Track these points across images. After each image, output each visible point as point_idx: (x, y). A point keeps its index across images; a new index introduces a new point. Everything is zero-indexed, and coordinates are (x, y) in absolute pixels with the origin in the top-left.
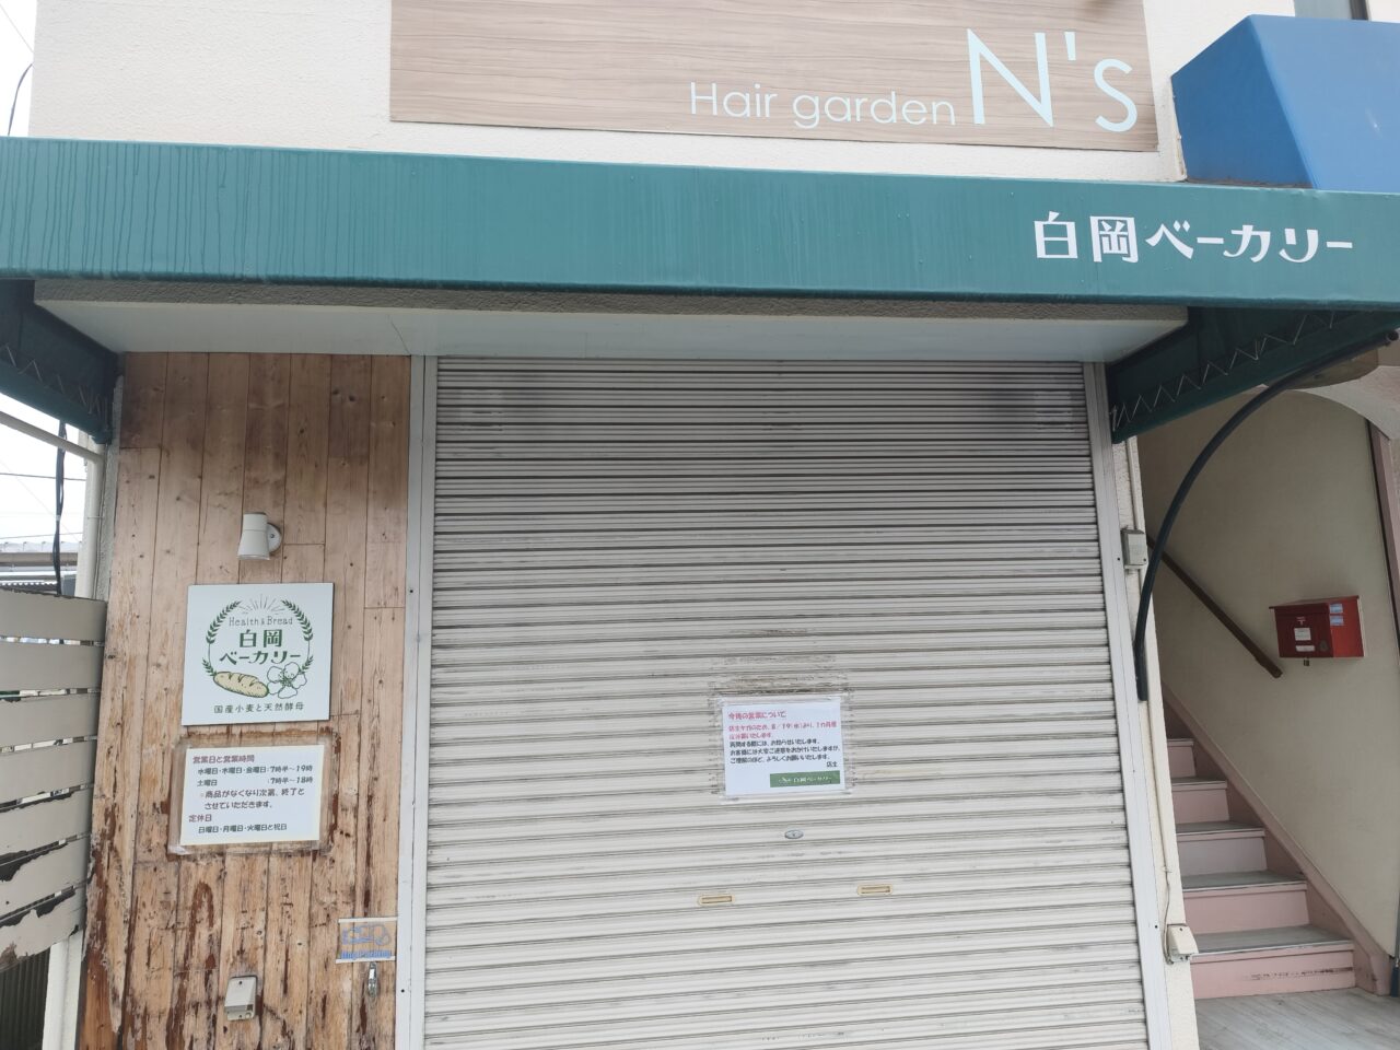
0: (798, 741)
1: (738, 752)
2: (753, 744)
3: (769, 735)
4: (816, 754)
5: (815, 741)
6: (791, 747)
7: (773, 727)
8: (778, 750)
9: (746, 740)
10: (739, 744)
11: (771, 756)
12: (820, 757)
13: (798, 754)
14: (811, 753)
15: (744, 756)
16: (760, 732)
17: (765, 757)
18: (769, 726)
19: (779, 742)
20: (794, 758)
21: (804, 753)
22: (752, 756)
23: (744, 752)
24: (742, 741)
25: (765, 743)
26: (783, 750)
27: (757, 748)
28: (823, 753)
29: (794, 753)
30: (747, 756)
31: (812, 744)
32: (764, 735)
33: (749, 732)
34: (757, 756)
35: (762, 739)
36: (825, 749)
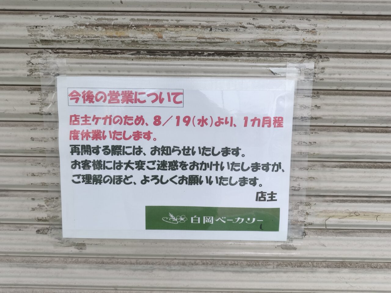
0: (204, 151)
1: (86, 165)
2: (116, 150)
3: (148, 136)
4: (236, 176)
5: (236, 152)
6: (188, 159)
7: (157, 121)
8: (163, 165)
9: (101, 143)
10: (87, 149)
11: (149, 174)
12: (243, 181)
13: (203, 174)
14: (226, 173)
15: (97, 172)
16: (130, 130)
17: (138, 175)
18: (149, 119)
19: (166, 150)
20: (194, 180)
21: (213, 173)
22: (113, 173)
23: (99, 165)
24: (93, 143)
25: (138, 151)
26: (173, 165)
27: (124, 159)
28: (250, 174)
29: (195, 172)
30: (103, 173)
31: (231, 158)
32: (137, 135)
33: (108, 128)
34: (122, 172)
35: (132, 142)
36: (256, 167)
